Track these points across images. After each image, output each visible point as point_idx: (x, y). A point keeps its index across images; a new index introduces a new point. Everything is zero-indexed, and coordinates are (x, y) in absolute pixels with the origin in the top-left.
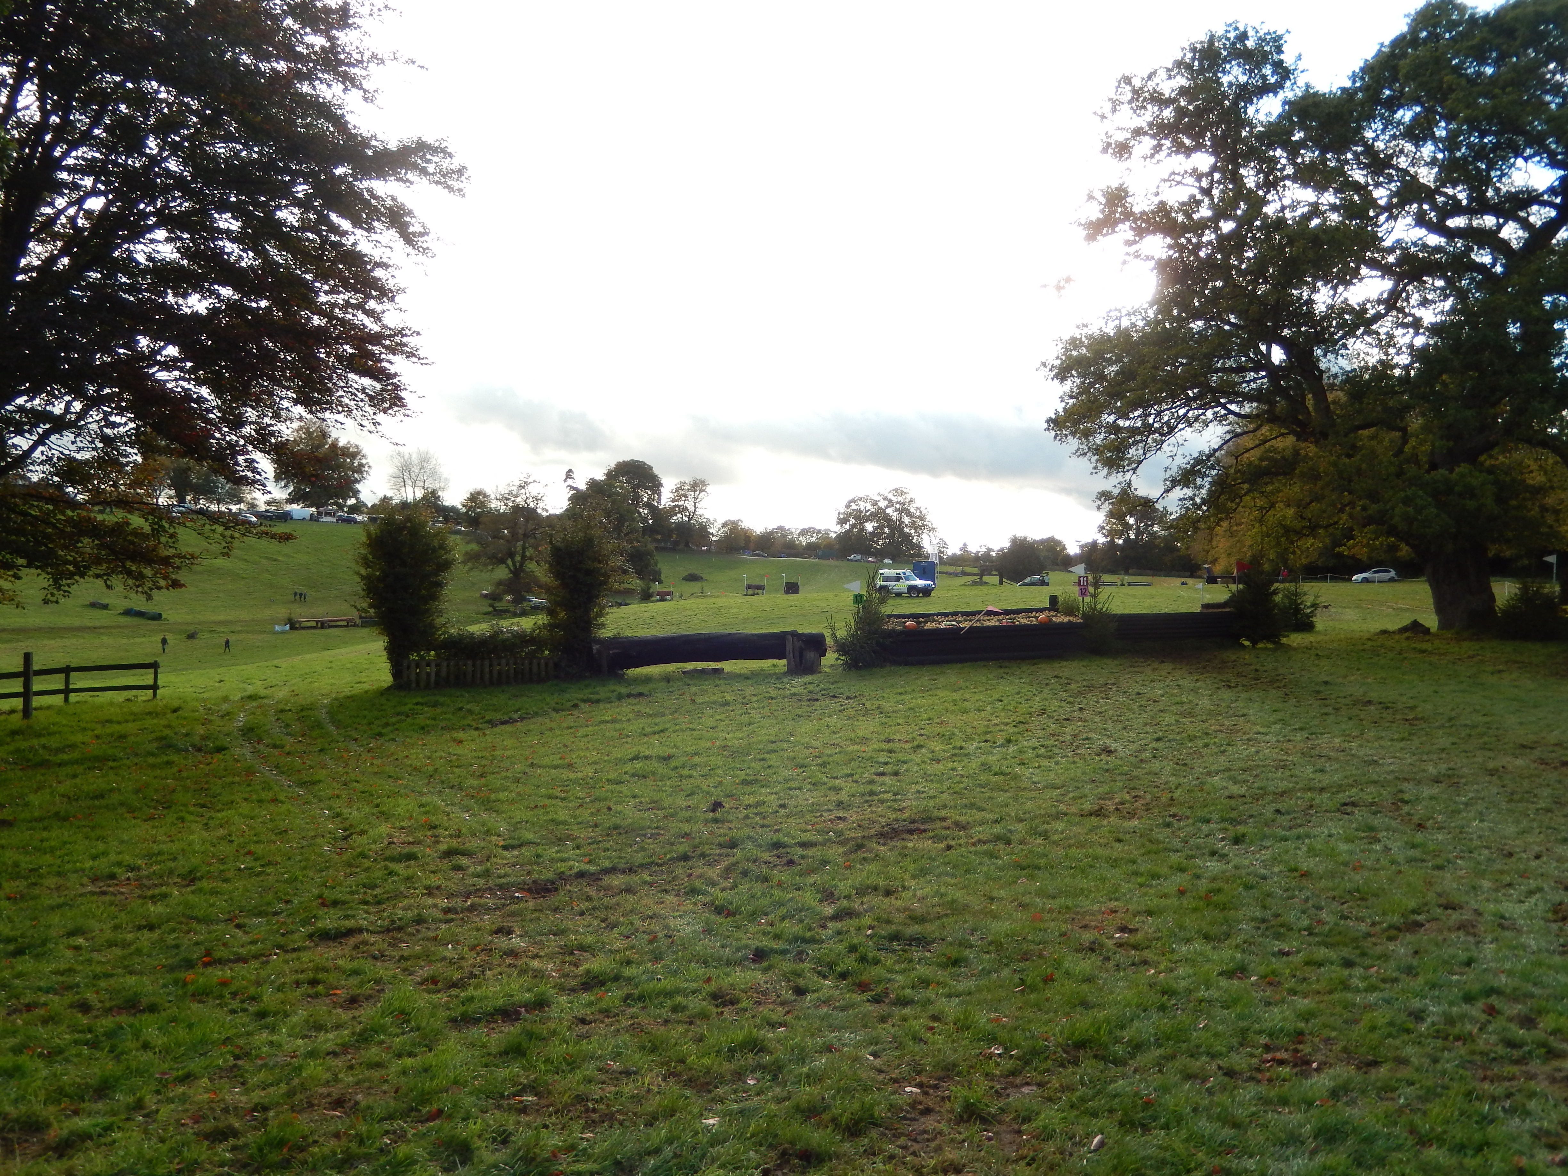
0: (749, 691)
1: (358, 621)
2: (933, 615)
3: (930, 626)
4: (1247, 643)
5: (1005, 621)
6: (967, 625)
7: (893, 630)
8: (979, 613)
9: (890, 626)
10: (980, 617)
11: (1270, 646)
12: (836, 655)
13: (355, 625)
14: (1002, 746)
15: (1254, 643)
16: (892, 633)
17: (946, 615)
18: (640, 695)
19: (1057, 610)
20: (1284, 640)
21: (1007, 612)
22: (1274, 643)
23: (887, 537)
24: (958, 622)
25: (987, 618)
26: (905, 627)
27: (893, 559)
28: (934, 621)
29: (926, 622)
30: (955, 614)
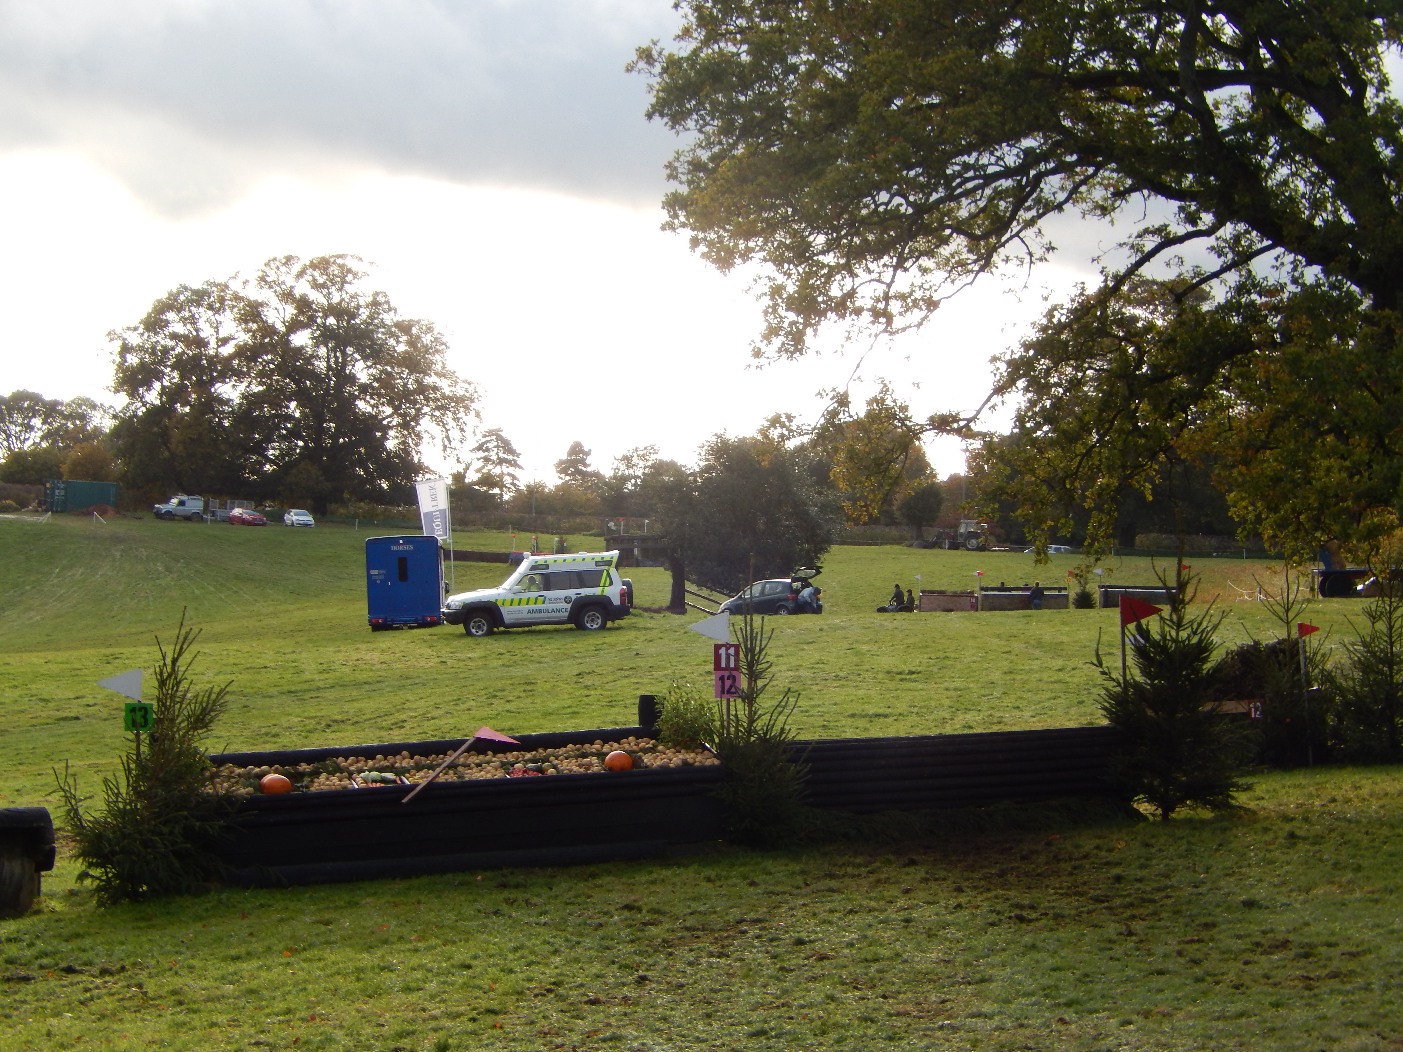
2: (335, 754)
3: (325, 783)
4: (1144, 808)
5: (521, 766)
6: (420, 779)
7: (229, 799)
8: (454, 745)
9: (222, 788)
10: (459, 756)
11: (1207, 814)
12: (79, 866)
15: (1167, 807)
16: (227, 806)
17: (368, 753)
19: (654, 735)
20: (1242, 799)
21: (527, 744)
22: (1215, 806)
23: (294, 434)
24: (400, 772)
25: (474, 759)
26: (261, 788)
27: (319, 510)
28: (338, 769)
29: (316, 774)
30: (392, 750)
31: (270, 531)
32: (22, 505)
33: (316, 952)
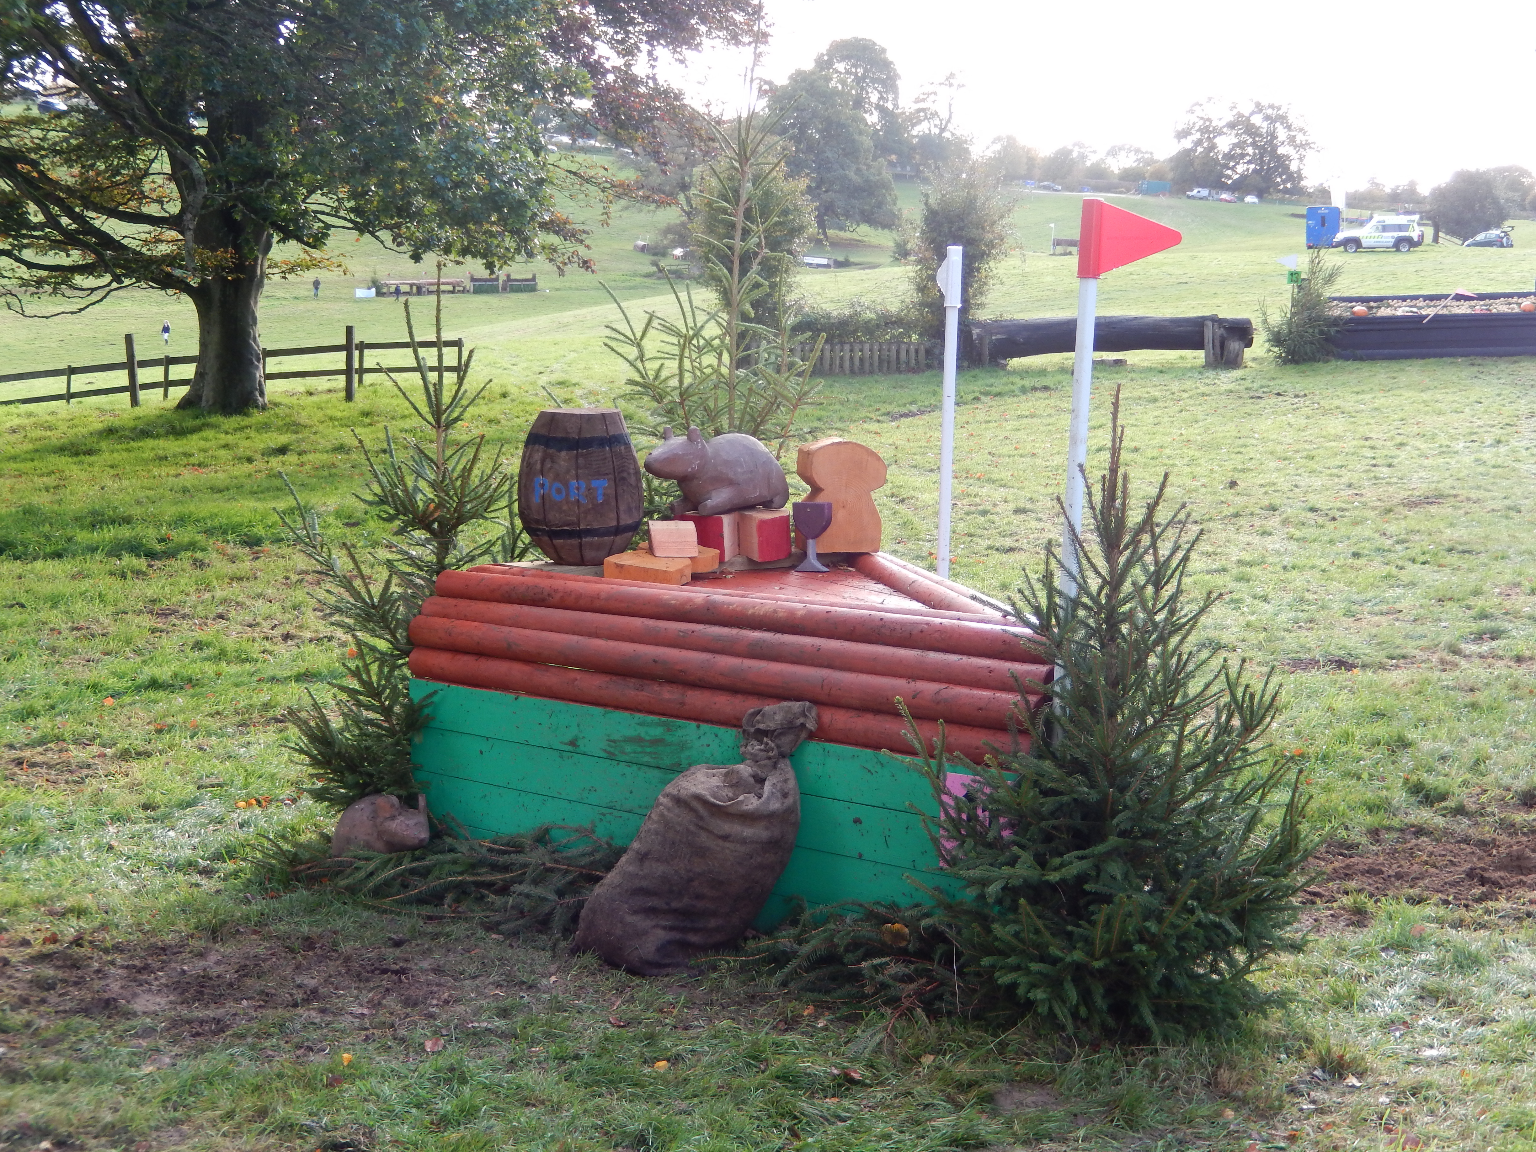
0: (1175, 386)
1: (469, 285)
2: (1388, 298)
3: (1384, 312)
5: (1479, 308)
6: (1431, 312)
7: (1339, 318)
8: (1446, 297)
9: (1337, 312)
10: (1448, 302)
12: (1266, 346)
13: (464, 291)
14: (1491, 445)
16: (1336, 321)
17: (1404, 299)
18: (1046, 388)
21: (1481, 297)
23: (1249, 162)
24: (1420, 308)
25: (1455, 303)
26: (1353, 313)
27: (1260, 196)
28: (1389, 306)
29: (1379, 307)
30: (1415, 298)
31: (1239, 205)
32: (1128, 191)
33: (1398, 392)
